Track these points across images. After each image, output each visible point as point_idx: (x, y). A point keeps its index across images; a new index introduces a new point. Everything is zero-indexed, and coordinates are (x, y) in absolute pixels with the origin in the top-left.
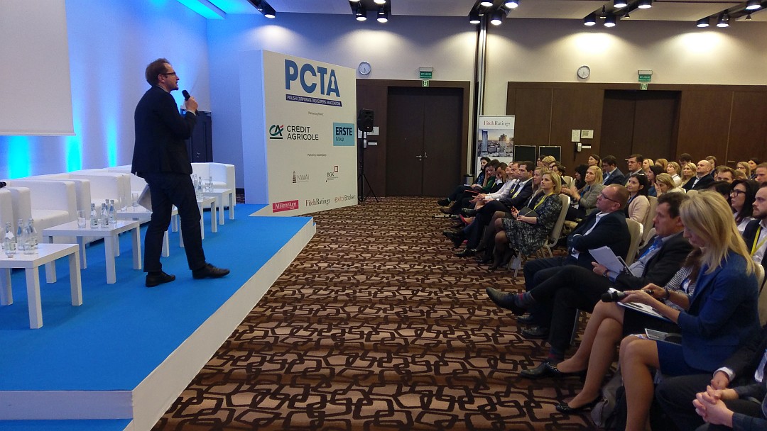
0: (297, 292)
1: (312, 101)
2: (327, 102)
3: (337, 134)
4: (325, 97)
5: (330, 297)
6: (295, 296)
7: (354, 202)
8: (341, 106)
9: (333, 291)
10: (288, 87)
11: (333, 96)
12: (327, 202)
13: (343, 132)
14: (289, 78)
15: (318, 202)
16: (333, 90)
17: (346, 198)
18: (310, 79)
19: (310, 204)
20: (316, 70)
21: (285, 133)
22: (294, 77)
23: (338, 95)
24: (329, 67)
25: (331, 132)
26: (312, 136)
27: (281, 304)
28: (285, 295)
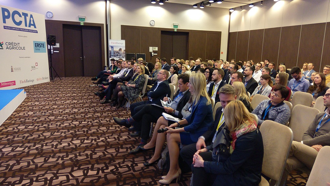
0: (16, 128)
1: (20, 30)
2: (29, 31)
3: (36, 47)
4: (28, 28)
5: (35, 129)
6: (14, 131)
7: (48, 80)
8: (37, 33)
9: (36, 126)
10: (4, 22)
11: (32, 28)
12: (33, 81)
13: (39, 46)
14: (5, 18)
15: (27, 81)
16: (32, 25)
17: (43, 78)
18: (17, 18)
19: (23, 82)
20: (21, 14)
21: (4, 46)
22: (8, 17)
23: (35, 27)
24: (29, 13)
25: (32, 46)
26: (21, 48)
27: (5, 136)
28: (8, 131)
